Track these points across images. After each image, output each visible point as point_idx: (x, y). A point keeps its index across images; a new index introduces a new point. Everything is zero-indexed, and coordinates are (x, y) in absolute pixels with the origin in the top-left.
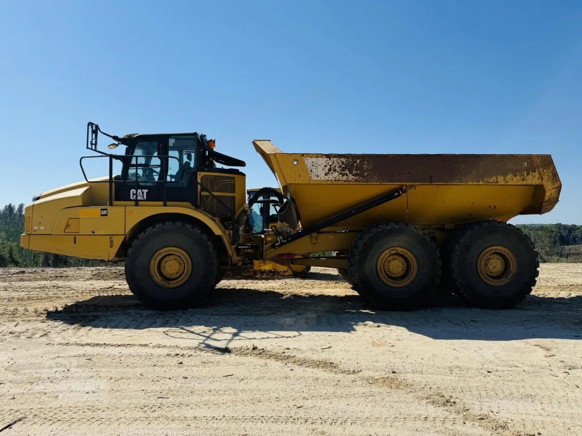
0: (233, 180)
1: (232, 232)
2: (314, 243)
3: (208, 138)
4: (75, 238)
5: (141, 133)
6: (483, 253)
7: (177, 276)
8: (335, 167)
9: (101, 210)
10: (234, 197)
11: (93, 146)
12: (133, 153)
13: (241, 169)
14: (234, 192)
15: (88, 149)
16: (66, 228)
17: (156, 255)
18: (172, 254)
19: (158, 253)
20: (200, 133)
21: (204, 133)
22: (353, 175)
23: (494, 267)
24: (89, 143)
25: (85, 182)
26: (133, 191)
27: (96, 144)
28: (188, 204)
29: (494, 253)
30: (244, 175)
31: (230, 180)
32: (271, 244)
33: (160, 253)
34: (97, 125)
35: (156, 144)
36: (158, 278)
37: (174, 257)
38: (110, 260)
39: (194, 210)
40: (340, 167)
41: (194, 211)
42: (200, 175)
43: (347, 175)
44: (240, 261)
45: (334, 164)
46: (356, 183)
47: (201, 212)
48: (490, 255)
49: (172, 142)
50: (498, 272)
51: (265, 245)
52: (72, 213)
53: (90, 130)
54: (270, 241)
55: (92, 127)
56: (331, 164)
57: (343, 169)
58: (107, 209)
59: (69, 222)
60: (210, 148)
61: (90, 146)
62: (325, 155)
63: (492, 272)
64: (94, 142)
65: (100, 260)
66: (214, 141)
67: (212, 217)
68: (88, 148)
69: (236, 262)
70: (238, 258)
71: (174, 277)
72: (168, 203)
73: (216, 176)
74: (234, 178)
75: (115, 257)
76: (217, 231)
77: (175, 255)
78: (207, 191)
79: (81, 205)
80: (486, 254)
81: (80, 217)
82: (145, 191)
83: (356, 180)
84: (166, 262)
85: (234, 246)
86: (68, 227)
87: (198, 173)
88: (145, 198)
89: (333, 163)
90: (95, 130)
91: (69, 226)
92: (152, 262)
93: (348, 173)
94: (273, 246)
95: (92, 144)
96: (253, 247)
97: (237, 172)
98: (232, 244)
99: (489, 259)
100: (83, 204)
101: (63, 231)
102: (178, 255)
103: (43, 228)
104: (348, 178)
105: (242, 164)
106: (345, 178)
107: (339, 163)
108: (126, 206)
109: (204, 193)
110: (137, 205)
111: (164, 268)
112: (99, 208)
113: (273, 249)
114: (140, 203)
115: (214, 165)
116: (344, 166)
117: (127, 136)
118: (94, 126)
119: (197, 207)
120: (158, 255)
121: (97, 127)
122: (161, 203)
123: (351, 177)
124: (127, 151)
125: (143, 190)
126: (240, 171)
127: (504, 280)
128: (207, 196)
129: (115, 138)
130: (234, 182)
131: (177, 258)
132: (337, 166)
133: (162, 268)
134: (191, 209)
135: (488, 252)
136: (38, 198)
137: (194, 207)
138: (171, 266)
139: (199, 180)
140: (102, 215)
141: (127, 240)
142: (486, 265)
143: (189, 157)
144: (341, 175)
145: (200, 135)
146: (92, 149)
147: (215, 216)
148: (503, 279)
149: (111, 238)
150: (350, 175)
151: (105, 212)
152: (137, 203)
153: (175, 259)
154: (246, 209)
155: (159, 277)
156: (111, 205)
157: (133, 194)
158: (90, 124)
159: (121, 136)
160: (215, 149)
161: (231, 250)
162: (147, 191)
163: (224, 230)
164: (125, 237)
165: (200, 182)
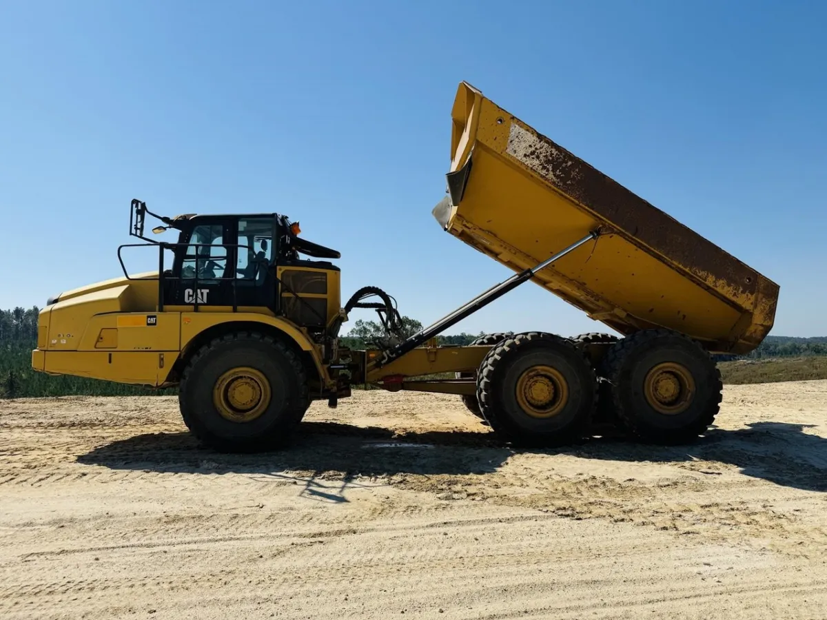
0: (324, 277)
1: (323, 346)
2: (433, 361)
3: (291, 221)
4: (110, 355)
5: (200, 213)
6: (648, 377)
7: (253, 404)
8: (541, 153)
9: (148, 317)
10: (326, 299)
11: (138, 231)
12: (188, 240)
13: (334, 262)
14: (326, 293)
15: (132, 236)
16: (98, 341)
17: (219, 382)
18: (241, 377)
19: (221, 378)
20: (280, 213)
21: (285, 215)
22: (555, 175)
23: (667, 390)
24: (133, 227)
25: (125, 278)
26: (188, 291)
27: (142, 229)
28: (265, 309)
29: (662, 373)
30: (338, 270)
31: (320, 277)
32: (374, 362)
33: (224, 379)
34: (144, 203)
35: (220, 228)
36: (228, 413)
37: (244, 380)
38: (159, 385)
39: (272, 316)
40: (546, 156)
41: (274, 319)
42: (280, 271)
43: (548, 170)
44: (333, 385)
45: (541, 150)
46: (552, 186)
47: (281, 319)
48: (658, 376)
49: (242, 225)
50: (672, 395)
51: (368, 363)
52: (106, 321)
53: (135, 209)
54: (374, 359)
55: (137, 206)
56: (538, 148)
57: (548, 162)
58: (155, 317)
59: (102, 334)
60: (293, 234)
61: (134, 232)
62: (537, 133)
63: (666, 398)
64: (139, 226)
65: (146, 385)
66: (298, 224)
67: (298, 327)
68: (131, 234)
69: (330, 387)
70: (332, 382)
71: (249, 407)
72: (239, 308)
73: (300, 271)
74: (325, 274)
75: (167, 380)
76: (305, 345)
77: (245, 377)
78: (289, 290)
79: (119, 310)
80: (652, 376)
81: (118, 326)
82: (205, 291)
83: (554, 183)
84: (234, 389)
85: (326, 366)
86: (101, 340)
87: (278, 267)
88: (205, 300)
89: (541, 148)
90: (141, 209)
91: (101, 338)
92: (216, 392)
93: (551, 169)
94: (378, 365)
95: (136, 229)
96: (349, 367)
97: (329, 266)
98: (325, 362)
99: (658, 382)
100: (121, 308)
101: (93, 346)
102: (249, 378)
103: (65, 342)
104: (547, 175)
105: (335, 255)
106: (544, 172)
107: (547, 152)
108: (181, 313)
109: (285, 295)
110: (196, 310)
111: (234, 397)
112: (145, 315)
113: (377, 370)
114: (201, 308)
115: (298, 256)
116: (551, 158)
117: (181, 217)
118: (139, 204)
119: (277, 314)
120: (222, 381)
121: (143, 205)
122: (230, 308)
123: (551, 175)
124: (181, 237)
125: (203, 291)
126: (333, 264)
127: (682, 405)
128: (290, 298)
129: (166, 220)
130: (326, 279)
131: (249, 380)
132: (544, 154)
133: (230, 399)
134: (269, 315)
135: (653, 374)
136: (56, 301)
137: (272, 313)
138: (242, 393)
139: (279, 276)
140: (148, 324)
141: (182, 357)
142: (656, 389)
143: (264, 246)
144: (541, 166)
145: (280, 217)
146: (136, 235)
147: (301, 326)
148: (681, 403)
149: (161, 355)
150: (551, 173)
151: (153, 320)
152: (196, 307)
153: (246, 383)
154: (342, 315)
155: (229, 410)
156: (161, 310)
157: (189, 296)
158: (135, 202)
159: (173, 217)
160: (299, 236)
161: (322, 370)
162: (208, 291)
163: (314, 344)
164: (180, 355)
165: (280, 279)
